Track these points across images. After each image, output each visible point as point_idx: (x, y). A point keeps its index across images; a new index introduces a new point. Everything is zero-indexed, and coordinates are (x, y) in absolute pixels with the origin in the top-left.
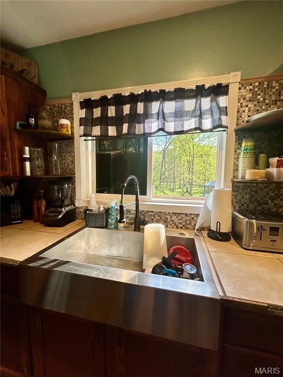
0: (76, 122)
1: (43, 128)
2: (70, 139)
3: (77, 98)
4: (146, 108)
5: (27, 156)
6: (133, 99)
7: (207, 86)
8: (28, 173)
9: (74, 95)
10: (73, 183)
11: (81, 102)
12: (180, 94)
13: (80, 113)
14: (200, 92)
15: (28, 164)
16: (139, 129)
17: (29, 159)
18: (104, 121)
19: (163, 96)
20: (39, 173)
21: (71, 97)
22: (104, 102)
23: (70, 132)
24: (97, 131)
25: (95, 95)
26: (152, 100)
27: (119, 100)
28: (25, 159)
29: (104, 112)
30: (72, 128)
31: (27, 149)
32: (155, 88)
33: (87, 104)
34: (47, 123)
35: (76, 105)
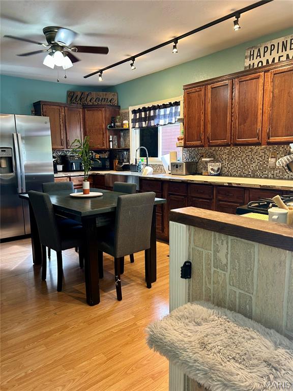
0: (130, 121)
1: (117, 127)
2: (128, 129)
3: (131, 109)
5: (111, 139)
6: (149, 109)
7: (172, 103)
8: (111, 148)
9: (129, 108)
10: (129, 152)
11: (132, 111)
12: (165, 106)
13: (132, 116)
14: (171, 105)
15: (111, 143)
16: (153, 123)
17: (112, 141)
18: (141, 120)
19: (159, 107)
20: (115, 147)
22: (139, 111)
23: (128, 127)
24: (137, 125)
25: (136, 108)
27: (145, 109)
28: (110, 141)
29: (140, 115)
30: (129, 124)
31: (111, 136)
32: (156, 104)
33: (134, 112)
34: (119, 124)
35: (131, 113)
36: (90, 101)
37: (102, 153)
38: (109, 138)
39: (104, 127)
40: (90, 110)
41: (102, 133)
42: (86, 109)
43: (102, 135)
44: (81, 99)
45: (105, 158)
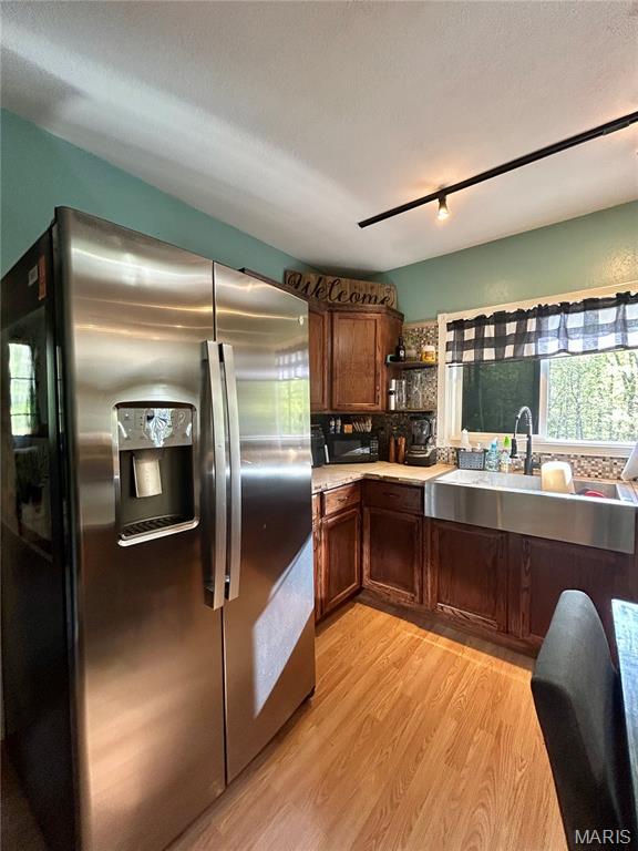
0: (442, 347)
1: (410, 358)
2: (433, 366)
3: (444, 319)
4: (539, 324)
5: (393, 389)
6: (522, 316)
7: (633, 294)
8: (393, 407)
9: (440, 316)
10: (435, 419)
11: (448, 324)
13: (446, 336)
14: (624, 300)
15: (393, 397)
16: (529, 350)
17: (395, 393)
18: (479, 343)
19: (566, 308)
20: (401, 407)
21: (437, 319)
22: (480, 322)
23: (434, 360)
24: (469, 356)
26: (549, 314)
28: (391, 393)
29: (480, 333)
30: (437, 354)
31: (394, 381)
32: (554, 301)
33: (458, 326)
34: (413, 352)
35: (442, 328)
36: (339, 297)
37: (359, 421)
38: (389, 385)
39: (379, 358)
40: (348, 318)
41: (372, 372)
42: (336, 315)
43: (372, 379)
44: (317, 292)
45: (365, 433)
